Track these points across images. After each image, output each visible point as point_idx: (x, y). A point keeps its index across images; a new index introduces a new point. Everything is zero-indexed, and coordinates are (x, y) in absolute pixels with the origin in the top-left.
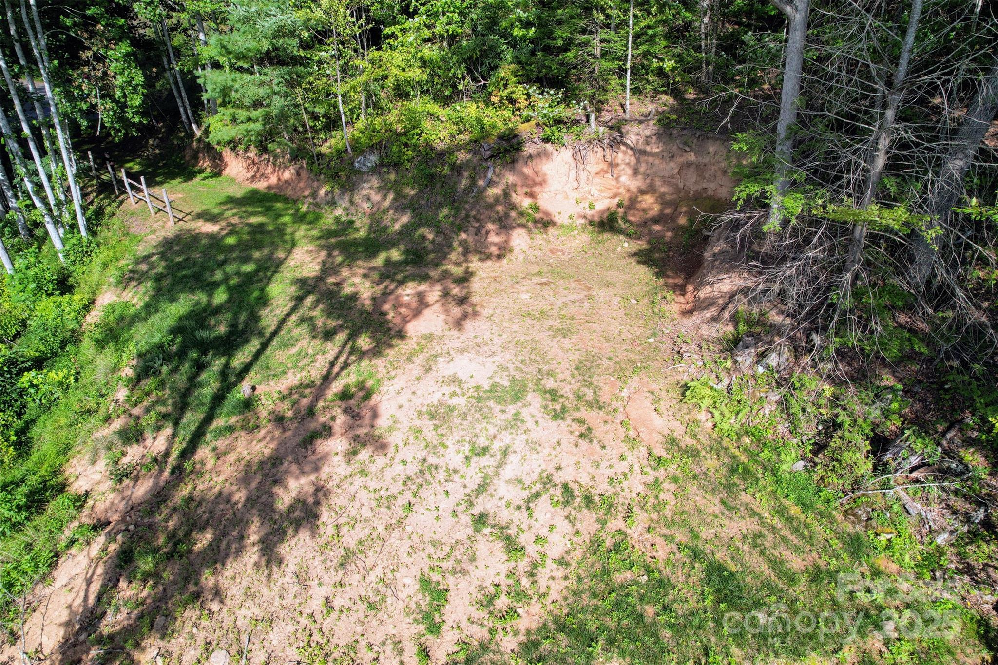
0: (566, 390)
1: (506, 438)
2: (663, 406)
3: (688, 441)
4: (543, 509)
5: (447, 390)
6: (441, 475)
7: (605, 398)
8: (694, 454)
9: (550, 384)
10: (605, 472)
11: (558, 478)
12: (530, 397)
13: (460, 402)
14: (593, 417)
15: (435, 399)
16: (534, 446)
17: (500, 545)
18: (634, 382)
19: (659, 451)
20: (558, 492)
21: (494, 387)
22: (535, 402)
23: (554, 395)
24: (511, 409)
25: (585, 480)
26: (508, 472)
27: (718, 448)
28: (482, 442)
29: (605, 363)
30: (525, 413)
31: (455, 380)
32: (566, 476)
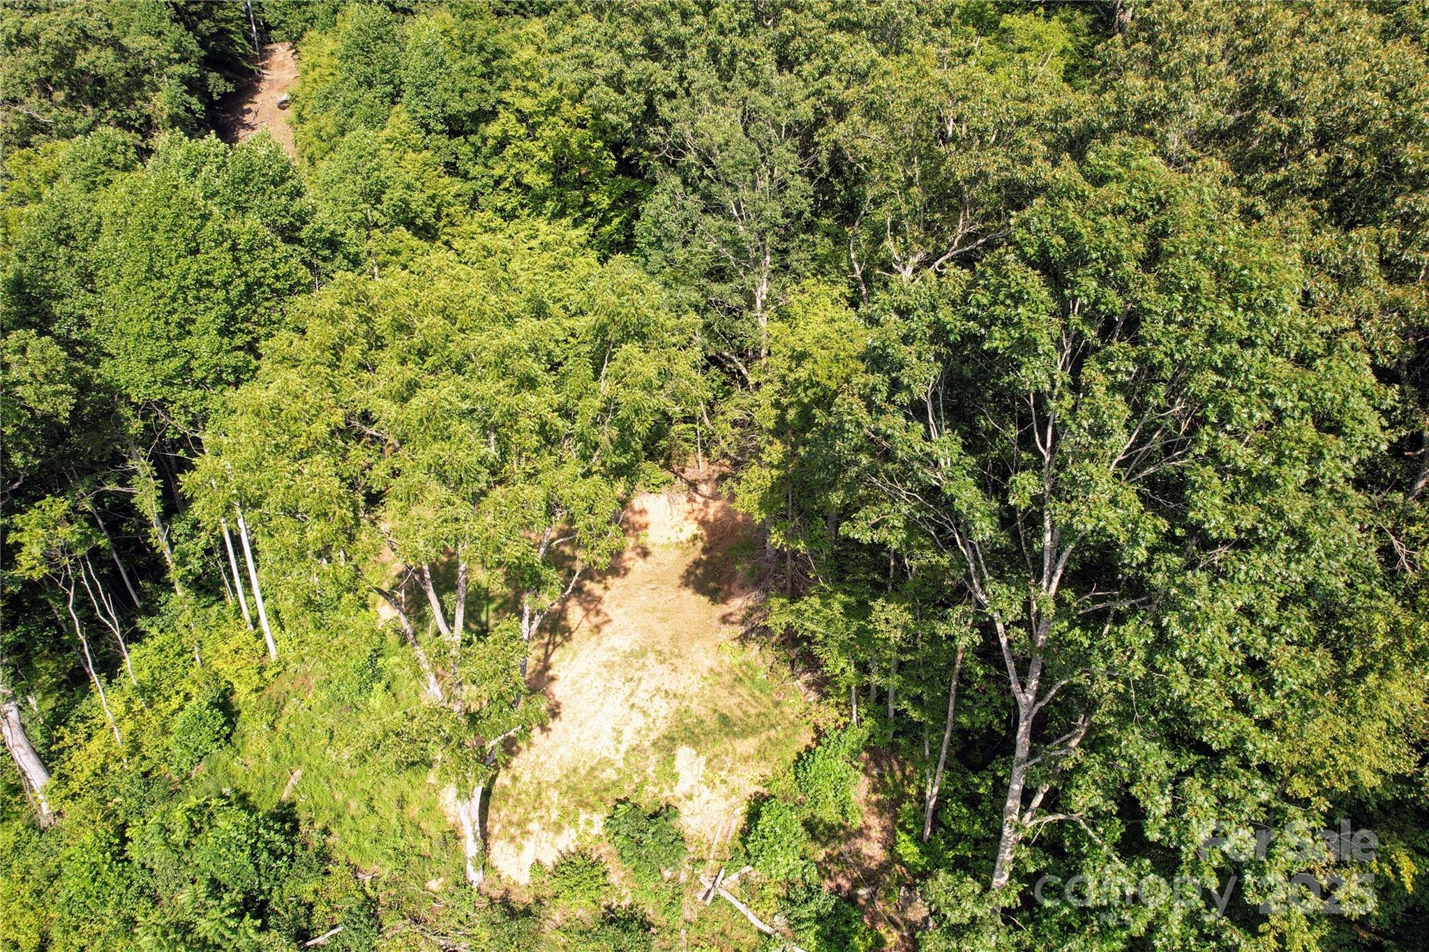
0: (666, 650)
1: (639, 674)
2: (709, 655)
3: (719, 669)
4: (657, 700)
5: (610, 654)
6: (614, 691)
7: (683, 652)
8: (720, 674)
9: (658, 648)
10: (682, 684)
11: (663, 688)
12: (649, 655)
13: (617, 659)
14: (678, 662)
15: (605, 658)
16: (652, 676)
17: (641, 715)
18: (697, 644)
19: (705, 675)
20: (663, 694)
21: (632, 651)
22: (651, 658)
23: (660, 653)
24: (641, 661)
25: (674, 688)
26: (642, 687)
27: (731, 671)
28: (630, 676)
29: (684, 635)
30: (647, 662)
31: (613, 649)
32: (666, 687)
